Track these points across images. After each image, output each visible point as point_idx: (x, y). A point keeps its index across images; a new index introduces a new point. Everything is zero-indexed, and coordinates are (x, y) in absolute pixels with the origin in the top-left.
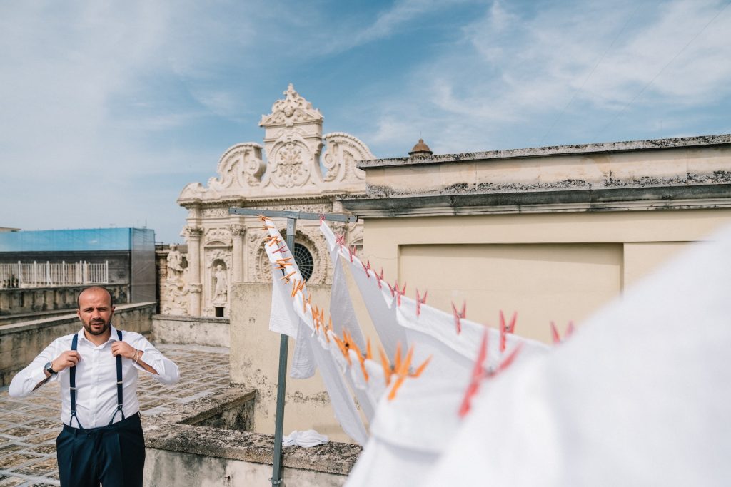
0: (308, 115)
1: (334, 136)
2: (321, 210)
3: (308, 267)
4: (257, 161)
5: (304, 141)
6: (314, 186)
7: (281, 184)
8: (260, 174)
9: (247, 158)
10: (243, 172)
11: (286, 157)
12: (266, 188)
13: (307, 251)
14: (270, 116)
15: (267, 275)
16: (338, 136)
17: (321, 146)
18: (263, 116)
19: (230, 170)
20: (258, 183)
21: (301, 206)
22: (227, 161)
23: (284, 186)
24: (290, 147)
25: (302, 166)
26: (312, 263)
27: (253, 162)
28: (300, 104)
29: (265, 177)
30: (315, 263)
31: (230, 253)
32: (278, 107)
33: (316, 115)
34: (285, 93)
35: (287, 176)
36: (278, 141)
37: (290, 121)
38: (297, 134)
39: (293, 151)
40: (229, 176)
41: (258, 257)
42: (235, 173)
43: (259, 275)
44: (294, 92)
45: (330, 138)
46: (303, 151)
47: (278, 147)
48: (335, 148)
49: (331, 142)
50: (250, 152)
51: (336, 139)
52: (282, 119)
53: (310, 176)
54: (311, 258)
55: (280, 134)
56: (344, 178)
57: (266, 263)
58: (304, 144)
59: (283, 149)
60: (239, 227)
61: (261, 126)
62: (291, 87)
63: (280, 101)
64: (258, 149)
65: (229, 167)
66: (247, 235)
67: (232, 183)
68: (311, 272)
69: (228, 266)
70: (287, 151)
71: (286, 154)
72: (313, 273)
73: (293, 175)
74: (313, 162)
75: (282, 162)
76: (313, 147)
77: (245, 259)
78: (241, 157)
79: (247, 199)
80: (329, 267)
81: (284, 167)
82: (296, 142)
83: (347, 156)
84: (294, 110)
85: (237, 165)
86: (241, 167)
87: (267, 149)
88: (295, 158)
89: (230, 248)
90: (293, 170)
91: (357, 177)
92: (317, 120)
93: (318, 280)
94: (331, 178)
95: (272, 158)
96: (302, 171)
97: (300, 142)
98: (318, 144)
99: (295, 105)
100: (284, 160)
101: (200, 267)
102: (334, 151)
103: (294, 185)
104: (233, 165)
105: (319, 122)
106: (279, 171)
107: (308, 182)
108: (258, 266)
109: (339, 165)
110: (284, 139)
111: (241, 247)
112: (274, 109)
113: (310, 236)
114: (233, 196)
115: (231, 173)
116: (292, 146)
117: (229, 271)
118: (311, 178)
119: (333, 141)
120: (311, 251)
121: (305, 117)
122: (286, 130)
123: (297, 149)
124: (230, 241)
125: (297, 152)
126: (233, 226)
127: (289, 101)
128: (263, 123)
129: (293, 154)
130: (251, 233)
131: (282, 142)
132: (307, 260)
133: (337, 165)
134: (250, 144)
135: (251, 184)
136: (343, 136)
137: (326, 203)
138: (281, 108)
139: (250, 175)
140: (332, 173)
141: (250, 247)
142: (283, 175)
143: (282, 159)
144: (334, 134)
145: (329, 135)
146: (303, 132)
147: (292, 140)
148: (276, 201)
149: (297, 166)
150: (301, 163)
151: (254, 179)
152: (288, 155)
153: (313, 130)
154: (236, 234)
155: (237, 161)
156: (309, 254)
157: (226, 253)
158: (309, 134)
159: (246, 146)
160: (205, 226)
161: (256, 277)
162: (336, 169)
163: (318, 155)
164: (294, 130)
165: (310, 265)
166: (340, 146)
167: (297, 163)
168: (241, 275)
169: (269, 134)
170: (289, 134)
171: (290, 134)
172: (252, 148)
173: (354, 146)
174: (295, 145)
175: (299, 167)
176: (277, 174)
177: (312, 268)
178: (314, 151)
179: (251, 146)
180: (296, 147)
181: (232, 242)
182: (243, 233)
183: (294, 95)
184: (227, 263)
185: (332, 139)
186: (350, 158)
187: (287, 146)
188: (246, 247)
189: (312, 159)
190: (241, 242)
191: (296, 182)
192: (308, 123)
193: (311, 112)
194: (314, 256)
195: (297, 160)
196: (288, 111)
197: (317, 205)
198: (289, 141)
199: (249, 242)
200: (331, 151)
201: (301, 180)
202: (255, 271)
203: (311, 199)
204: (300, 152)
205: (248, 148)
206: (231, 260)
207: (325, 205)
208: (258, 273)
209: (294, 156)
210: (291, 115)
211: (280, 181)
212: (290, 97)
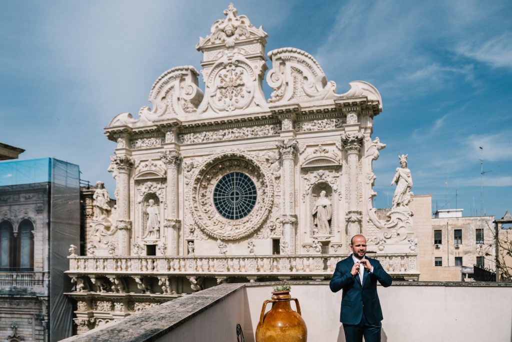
0: (251, 33)
1: (281, 53)
2: (267, 132)
3: (250, 198)
4: (194, 86)
5: (247, 61)
6: (258, 107)
7: (221, 108)
8: (197, 101)
9: (183, 84)
10: (179, 99)
11: (227, 79)
12: (204, 113)
13: (249, 180)
14: (208, 37)
15: (205, 208)
16: (285, 52)
17: (265, 68)
18: (201, 39)
19: (164, 98)
20: (195, 109)
21: (244, 128)
22: (161, 87)
23: (224, 110)
24: (230, 68)
25: (244, 88)
26: (255, 193)
27: (189, 88)
28: (243, 22)
29: (203, 105)
30: (259, 193)
31: (164, 186)
32: (217, 27)
33: (260, 32)
34: (225, 12)
35: (228, 100)
36: (217, 63)
37: (230, 41)
38: (238, 54)
39: (234, 73)
40: (163, 104)
41: (195, 188)
42: (169, 100)
43: (196, 207)
44: (235, 10)
45: (276, 54)
46: (245, 72)
47: (217, 70)
48: (282, 66)
49: (277, 60)
50: (186, 78)
51: (283, 56)
52: (222, 39)
53: (253, 97)
54: (254, 188)
55: (220, 55)
56: (293, 97)
57: (203, 196)
58: (246, 64)
59: (223, 72)
60: (174, 154)
61: (199, 49)
62: (231, 6)
63: (220, 21)
64: (195, 75)
65: (163, 94)
66: (183, 165)
67: (166, 111)
68: (254, 203)
69: (161, 200)
70: (227, 73)
71: (226, 76)
72: (257, 203)
73: (234, 98)
74: (257, 82)
75: (223, 85)
76: (256, 67)
77: (181, 190)
78: (176, 83)
79: (183, 124)
80: (276, 194)
81: (223, 90)
82: (238, 63)
83: (296, 74)
84: (236, 28)
85: (172, 92)
86: (176, 93)
87: (205, 73)
88: (236, 80)
89: (164, 180)
90: (235, 92)
91: (307, 95)
92: (262, 38)
93: (264, 209)
94: (278, 98)
95: (211, 81)
96: (244, 93)
97: (243, 62)
98: (262, 65)
99: (237, 24)
100: (224, 83)
101: (129, 202)
102: (280, 70)
103: (236, 108)
104: (167, 92)
105: (262, 41)
106: (219, 95)
107: (253, 104)
108: (194, 198)
109: (287, 83)
110: (225, 60)
111: (176, 176)
112: (213, 30)
113: (254, 160)
114: (168, 120)
115: (165, 101)
116: (233, 67)
117: (162, 205)
118: (254, 99)
119: (280, 58)
120: (254, 180)
121: (247, 35)
122: (226, 51)
123: (239, 70)
124: (164, 172)
125: (239, 73)
126: (168, 153)
127: (230, 20)
128: (201, 45)
129: (234, 76)
130: (187, 161)
131: (222, 63)
132: (250, 190)
133: (284, 83)
134: (186, 67)
135: (188, 110)
136: (292, 51)
137: (273, 124)
138: (221, 27)
139: (186, 101)
140: (279, 92)
141: (186, 177)
142: (224, 99)
143: (222, 82)
144: (281, 50)
145: (275, 51)
146: (246, 52)
147: (233, 60)
148: (217, 124)
149: (239, 88)
150: (243, 85)
151: (190, 105)
152: (229, 77)
153: (257, 49)
154: (170, 163)
155: (172, 87)
156: (252, 183)
157: (159, 186)
158: (251, 53)
159: (182, 70)
160: (136, 157)
161: (193, 209)
162: (283, 88)
163: (261, 77)
164: (236, 50)
165: (253, 195)
166: (287, 63)
167: (239, 85)
168: (176, 208)
169: (207, 56)
170: (229, 55)
171: (231, 54)
172: (189, 72)
173: (303, 61)
174: (237, 66)
175: (241, 89)
176: (216, 99)
177: (255, 198)
178: (258, 71)
179: (187, 70)
180: (238, 68)
181: (166, 173)
182: (178, 162)
183: (235, 14)
184: (160, 197)
185: (279, 56)
186: (299, 77)
187: (228, 68)
188: (181, 177)
189: (255, 80)
190: (176, 172)
191: (239, 105)
192: (251, 42)
193: (254, 30)
194: (257, 184)
195: (239, 82)
196: (229, 30)
197: (263, 127)
198: (230, 61)
199: (186, 172)
200: (277, 69)
201: (242, 102)
202: (192, 202)
203: (257, 119)
204: (242, 73)
205: (184, 72)
206: (164, 194)
207: (271, 126)
208: (195, 205)
209: (235, 78)
210: (233, 34)
211: (221, 105)
212: (231, 15)
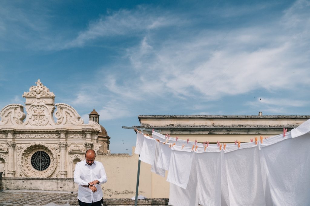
0: (48, 94)
1: (61, 105)
2: (54, 137)
3: (48, 162)
4: (22, 113)
5: (46, 106)
6: (51, 126)
7: (34, 124)
8: (23, 119)
9: (16, 111)
10: (14, 117)
11: (37, 112)
12: (26, 125)
13: (47, 154)
14: (28, 93)
15: (27, 165)
16: (63, 105)
17: (54, 108)
18: (25, 92)
19: (6, 116)
20: (22, 123)
21: (45, 134)
22: (5, 112)
23: (36, 125)
24: (39, 108)
25: (44, 117)
26: (50, 160)
27: (19, 113)
28: (44, 89)
29: (26, 121)
30: (51, 160)
31: (7, 155)
32: (32, 89)
33: (52, 94)
34: (36, 83)
35: (37, 121)
36: (32, 104)
37: (39, 96)
38: (42, 102)
39: (40, 110)
40: (6, 119)
41: (22, 157)
42: (9, 118)
43: (23, 165)
44: (41, 83)
45: (58, 105)
46: (45, 110)
47: (32, 107)
48: (61, 110)
49: (59, 107)
50: (18, 109)
51: (61, 106)
52: (35, 95)
53: (49, 121)
54: (49, 158)
55: (34, 101)
56: (65, 123)
57: (26, 160)
58: (46, 107)
59: (35, 109)
60: (12, 143)
61: (24, 97)
62: (39, 81)
63: (34, 86)
64: (22, 108)
65: (6, 114)
66: (16, 147)
67: (8, 122)
68: (49, 164)
69: (5, 161)
70: (37, 109)
71: (36, 111)
72: (50, 164)
73: (40, 121)
74: (50, 115)
75: (35, 114)
76: (50, 109)
77: (15, 158)
78: (13, 110)
79: (16, 130)
80: (58, 162)
81: (35, 117)
82: (42, 106)
83: (67, 114)
84: (41, 91)
85: (10, 114)
86: (13, 115)
87: (26, 108)
88: (41, 113)
89: (7, 153)
90: (40, 118)
91: (72, 123)
92: (52, 97)
93: (53, 168)
94: (59, 123)
95: (30, 112)
96: (45, 119)
97: (44, 106)
98: (52, 108)
99: (41, 89)
100: (36, 113)
102: (60, 111)
103: (41, 125)
104: (8, 114)
105: (53, 98)
106: (33, 118)
107: (48, 124)
108: (22, 161)
109: (63, 117)
110: (36, 104)
111: (13, 152)
112: (30, 90)
113: (49, 148)
114: (9, 128)
115: (7, 118)
116: (40, 107)
117: (6, 164)
118: (49, 122)
119: (60, 107)
120: (49, 155)
121: (46, 95)
122: (37, 100)
123: (42, 109)
124: (7, 149)
125: (42, 110)
126: (9, 142)
127: (38, 87)
128: (25, 95)
129: (40, 111)
130: (19, 146)
131: (35, 105)
132: (47, 159)
133: (62, 117)
134: (17, 104)
135: (19, 123)
136: (65, 105)
137: (57, 134)
138: (34, 89)
139: (18, 119)
140: (60, 121)
141: (18, 152)
142: (35, 120)
143: (34, 113)
144: (60, 104)
145: (58, 104)
146: (45, 102)
147: (40, 105)
148: (32, 131)
149: (42, 116)
150: (44, 115)
151: (20, 121)
152: (38, 111)
153: (50, 101)
154: (10, 146)
155: (11, 112)
156: (48, 156)
157: (5, 155)
158: (48, 102)
159: (15, 105)
161: (21, 166)
162: (61, 119)
163: (52, 113)
164: (41, 100)
165: (49, 161)
166: (63, 109)
167: (42, 115)
168: (13, 166)
169: (28, 101)
170: (38, 102)
171: (39, 102)
172: (19, 107)
173: (70, 110)
174: (41, 107)
175: (43, 117)
176: (32, 120)
177: (50, 162)
178: (51, 110)
179: (18, 106)
180: (42, 108)
181: (8, 150)
182: (14, 146)
183: (40, 85)
184: (5, 160)
185: (60, 106)
186: (68, 115)
187: (37, 107)
188: (15, 152)
189: (50, 114)
190: (13, 150)
191: (42, 124)
192: (48, 98)
193: (49, 93)
194: (51, 157)
195: (42, 114)
196: (38, 91)
197: (53, 135)
198: (38, 105)
199: (17, 150)
200: (59, 111)
201: (44, 123)
202: (21, 163)
203: (50, 131)
204: (44, 110)
205: (17, 106)
206: (7, 158)
207: (56, 135)
208: (22, 164)
209: (41, 112)
210: (39, 93)
211: (34, 123)
212: (39, 85)
